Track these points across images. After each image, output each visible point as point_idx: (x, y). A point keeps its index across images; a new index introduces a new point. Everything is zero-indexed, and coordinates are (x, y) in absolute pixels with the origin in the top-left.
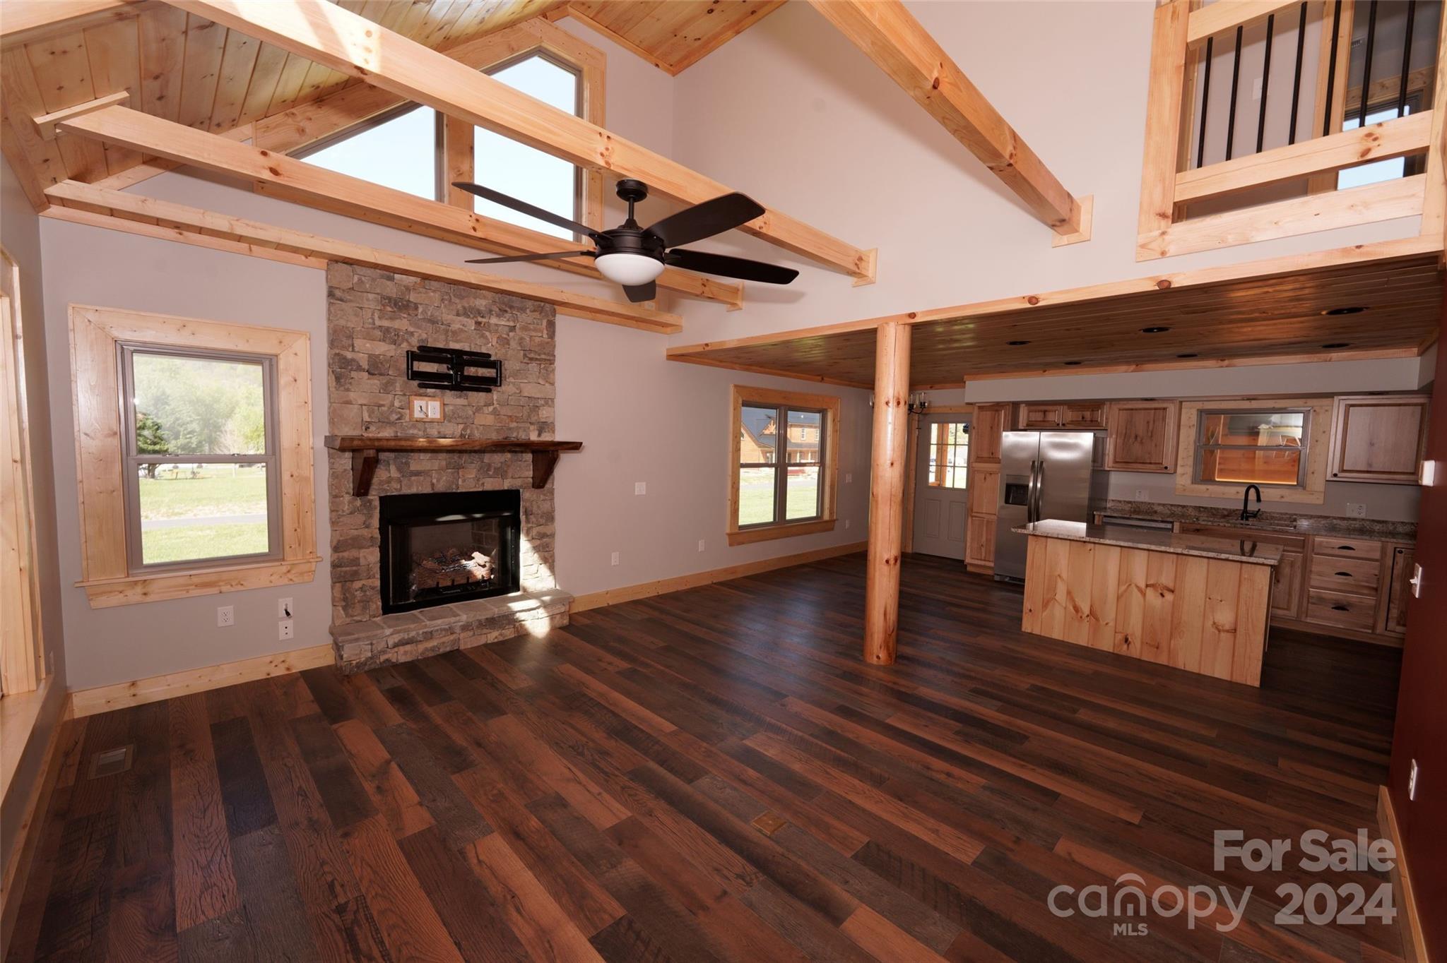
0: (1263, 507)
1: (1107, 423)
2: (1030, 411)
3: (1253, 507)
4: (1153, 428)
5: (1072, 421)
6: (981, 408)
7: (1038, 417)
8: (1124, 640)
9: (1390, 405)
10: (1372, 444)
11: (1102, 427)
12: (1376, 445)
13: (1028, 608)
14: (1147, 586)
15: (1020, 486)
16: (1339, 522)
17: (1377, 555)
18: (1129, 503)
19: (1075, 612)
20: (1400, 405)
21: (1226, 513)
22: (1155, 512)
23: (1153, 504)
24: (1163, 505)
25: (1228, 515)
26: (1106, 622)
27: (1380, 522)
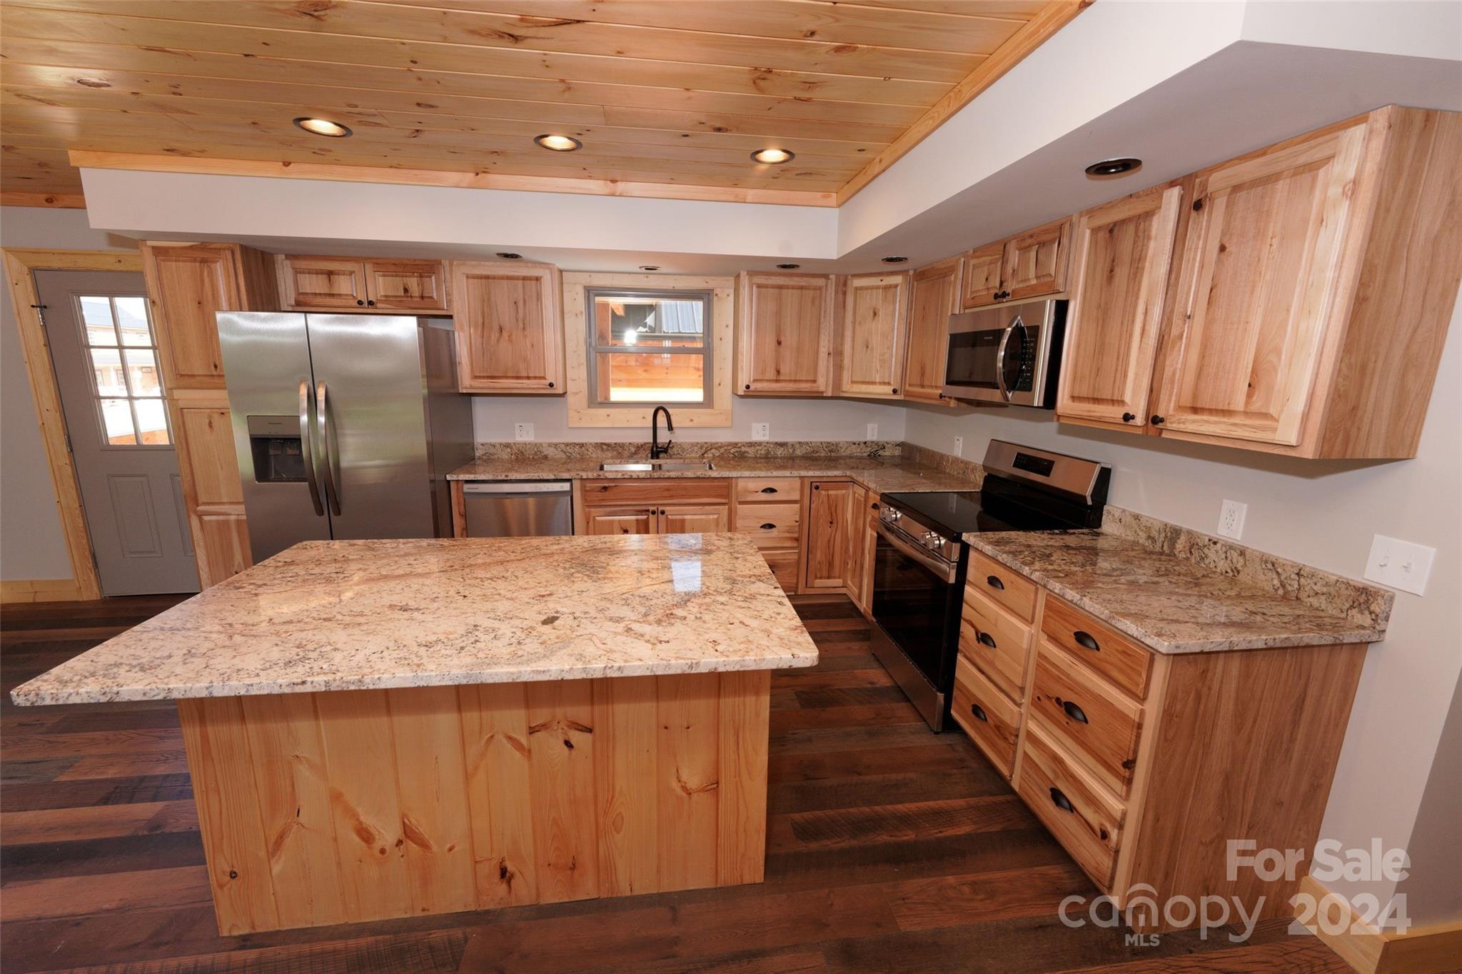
0: (676, 438)
1: (449, 302)
2: (297, 272)
3: (663, 437)
4: (525, 314)
5: (386, 296)
6: (157, 251)
7: (314, 284)
8: (498, 873)
9: (793, 288)
10: (779, 343)
11: (443, 309)
12: (783, 343)
13: (224, 872)
14: (532, 731)
15: (284, 439)
16: (747, 449)
17: (796, 496)
18: (507, 446)
19: (363, 844)
20: (801, 288)
21: (633, 450)
22: (546, 457)
23: (541, 444)
24: (556, 445)
25: (636, 453)
26: (449, 846)
27: (782, 445)
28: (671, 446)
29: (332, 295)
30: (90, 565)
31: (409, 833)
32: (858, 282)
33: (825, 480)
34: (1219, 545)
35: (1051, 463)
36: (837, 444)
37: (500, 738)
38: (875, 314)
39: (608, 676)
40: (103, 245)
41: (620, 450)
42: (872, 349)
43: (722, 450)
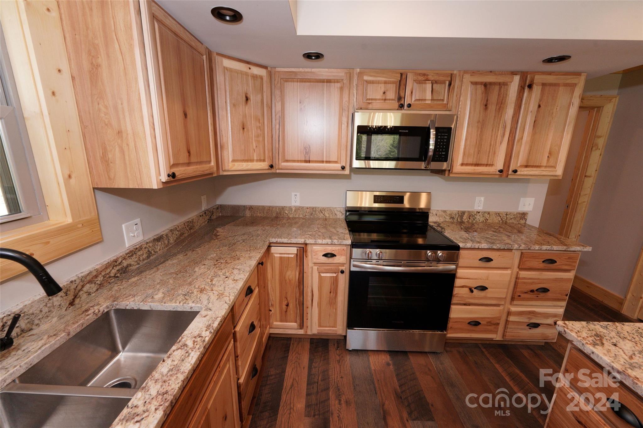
9: (186, 44)
10: (185, 115)
16: (129, 261)
20: (192, 48)
27: (159, 239)
34: (480, 213)
36: (192, 221)
38: (247, 99)
42: (248, 131)
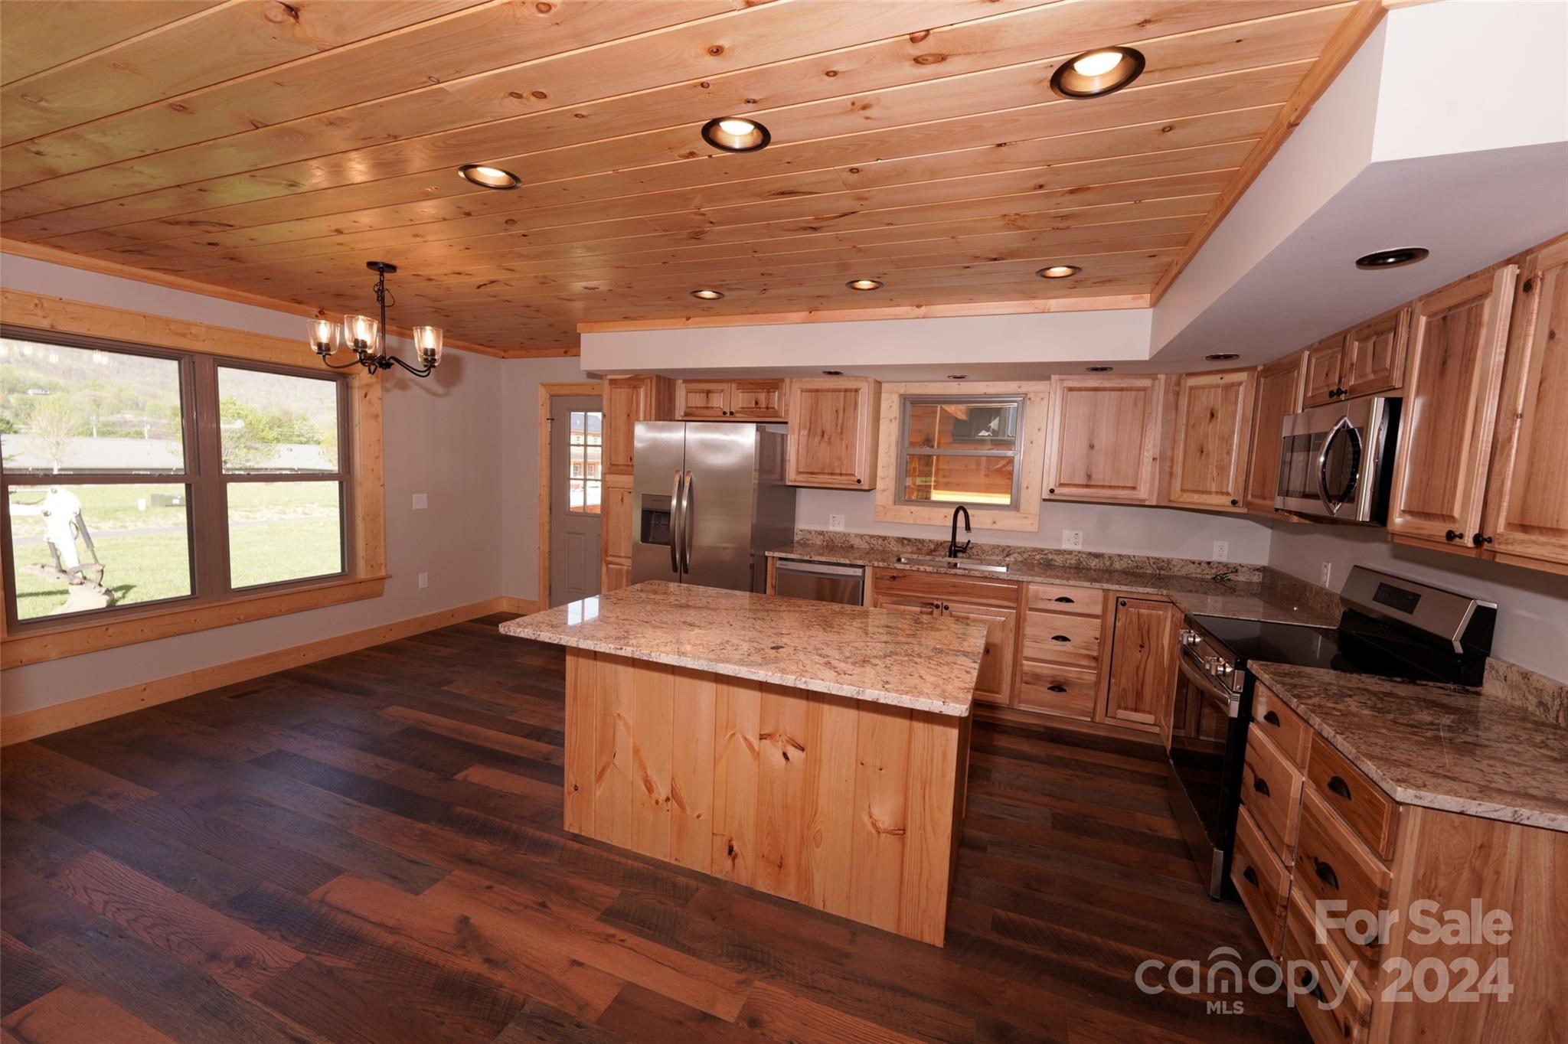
0: (974, 538)
1: (787, 411)
2: (689, 391)
3: (962, 538)
4: (843, 421)
5: (743, 408)
6: (612, 382)
7: (698, 400)
8: (727, 849)
9: (1111, 389)
10: (1092, 447)
11: (781, 417)
12: (1096, 447)
13: (572, 783)
14: (762, 737)
15: (662, 512)
16: (1054, 557)
17: (1098, 610)
18: (821, 533)
19: (647, 792)
20: (1122, 389)
21: (932, 547)
22: (852, 547)
23: (849, 535)
24: (862, 536)
25: (934, 550)
26: (697, 813)
27: (1097, 556)
28: (970, 546)
29: (707, 408)
30: (548, 593)
31: (674, 796)
32: (1192, 382)
33: (1135, 596)
35: (1417, 597)
36: (1169, 561)
37: (739, 736)
38: (1212, 415)
39: (798, 686)
40: (583, 379)
41: (920, 546)
42: (1208, 455)
43: (1026, 555)
